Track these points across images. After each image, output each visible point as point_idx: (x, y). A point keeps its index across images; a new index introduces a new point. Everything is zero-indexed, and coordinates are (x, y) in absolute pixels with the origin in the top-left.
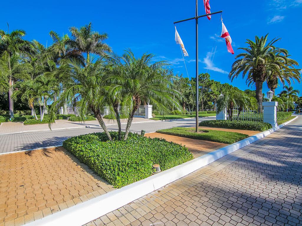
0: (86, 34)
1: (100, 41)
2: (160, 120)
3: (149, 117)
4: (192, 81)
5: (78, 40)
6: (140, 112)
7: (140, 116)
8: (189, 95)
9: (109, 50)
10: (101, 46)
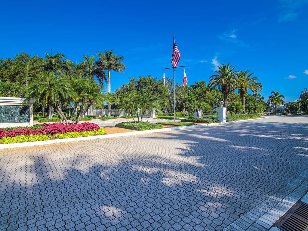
0: (108, 57)
1: (118, 62)
2: (161, 119)
3: (153, 118)
4: (191, 87)
5: (104, 62)
6: (147, 113)
7: (146, 117)
8: (186, 101)
9: (124, 68)
10: (119, 65)
